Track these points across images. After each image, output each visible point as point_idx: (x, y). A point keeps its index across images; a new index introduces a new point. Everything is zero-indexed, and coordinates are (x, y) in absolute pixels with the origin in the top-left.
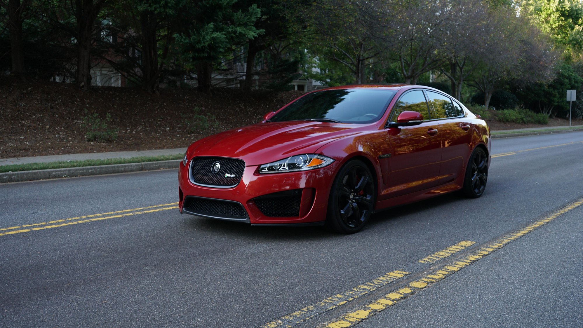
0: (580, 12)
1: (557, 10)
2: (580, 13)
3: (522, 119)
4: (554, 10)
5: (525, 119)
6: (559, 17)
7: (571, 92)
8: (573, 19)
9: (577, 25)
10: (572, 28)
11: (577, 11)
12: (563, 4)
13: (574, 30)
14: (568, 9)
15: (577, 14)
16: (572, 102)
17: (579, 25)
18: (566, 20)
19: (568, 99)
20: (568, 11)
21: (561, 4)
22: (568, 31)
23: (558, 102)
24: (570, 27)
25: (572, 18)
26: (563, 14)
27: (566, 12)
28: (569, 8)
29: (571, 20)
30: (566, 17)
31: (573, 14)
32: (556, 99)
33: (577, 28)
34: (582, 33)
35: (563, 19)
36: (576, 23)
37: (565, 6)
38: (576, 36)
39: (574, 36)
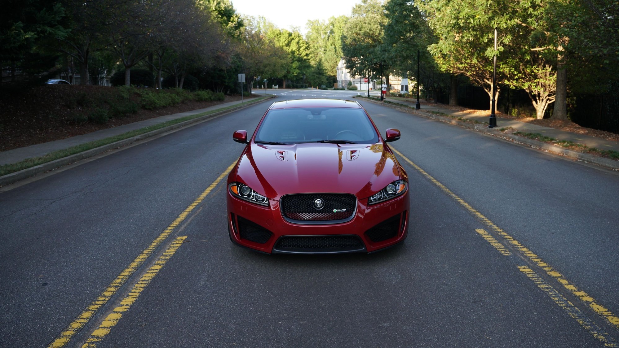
0: (231, 12)
1: (216, 10)
2: (232, 13)
3: (210, 98)
5: (212, 98)
6: (218, 15)
7: (242, 75)
8: (227, 17)
9: (230, 22)
10: (227, 24)
12: (220, 5)
14: (224, 9)
15: (230, 13)
16: (243, 83)
17: (231, 22)
18: (222, 18)
19: (240, 81)
20: (223, 11)
21: (218, 5)
22: (224, 26)
23: (228, 83)
24: (225, 23)
25: (226, 16)
26: (220, 13)
28: (224, 8)
29: (225, 18)
30: (223, 15)
31: (227, 13)
32: (227, 81)
33: (230, 24)
34: (234, 28)
35: (220, 16)
36: (229, 20)
37: (221, 7)
38: (230, 30)
39: (229, 30)
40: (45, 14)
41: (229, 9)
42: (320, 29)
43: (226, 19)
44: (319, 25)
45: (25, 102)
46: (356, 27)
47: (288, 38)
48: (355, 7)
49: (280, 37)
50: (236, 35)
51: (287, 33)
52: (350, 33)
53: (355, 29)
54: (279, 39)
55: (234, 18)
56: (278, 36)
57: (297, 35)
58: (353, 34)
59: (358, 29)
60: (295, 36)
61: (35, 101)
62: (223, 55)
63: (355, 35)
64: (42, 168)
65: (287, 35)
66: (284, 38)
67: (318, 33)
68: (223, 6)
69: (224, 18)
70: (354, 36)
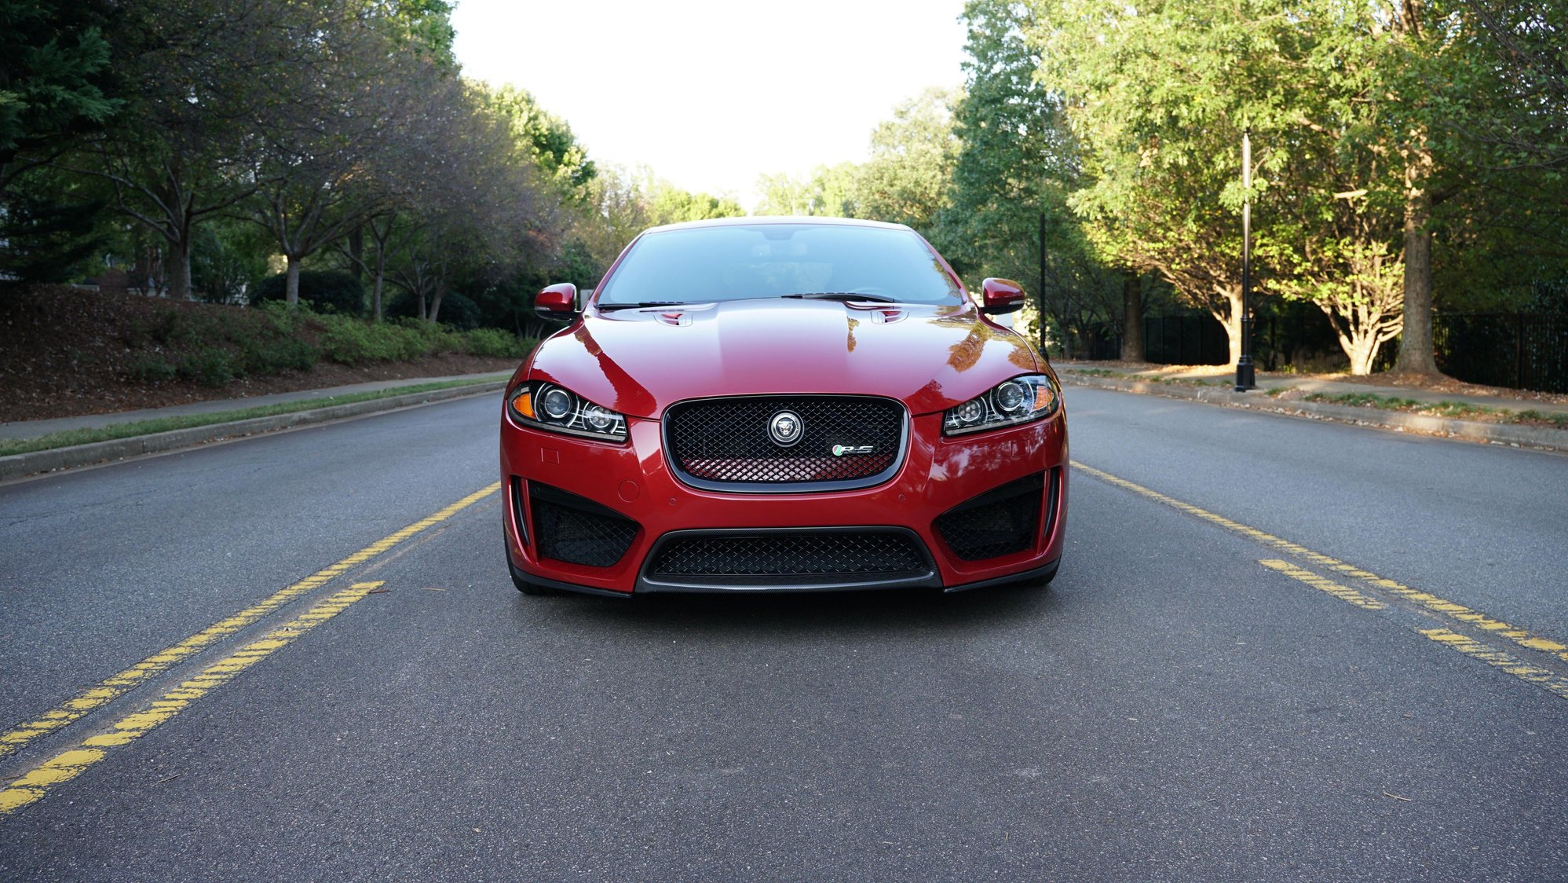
0: (565, 140)
1: (527, 133)
2: (566, 143)
3: (508, 350)
4: (522, 133)
5: (513, 350)
6: (531, 146)
7: (587, 294)
8: (554, 153)
9: (562, 166)
10: (555, 170)
11: (559, 138)
12: (537, 122)
13: (558, 174)
14: (546, 133)
15: (561, 144)
17: (565, 165)
18: (542, 153)
20: (545, 136)
21: (532, 122)
22: (547, 174)
24: (550, 167)
25: (551, 150)
26: (536, 141)
27: (543, 139)
28: (547, 130)
29: (550, 154)
30: (544, 148)
31: (554, 143)
33: (563, 171)
34: (571, 181)
35: (537, 150)
36: (559, 160)
37: (539, 127)
38: (562, 186)
39: (559, 185)
40: (55, 54)
41: (560, 132)
42: (789, 196)
43: (552, 156)
44: (786, 186)
45: (10, 323)
46: (881, 178)
47: (710, 212)
48: (878, 129)
49: (689, 209)
50: (577, 197)
51: (706, 199)
52: (866, 191)
53: (878, 182)
54: (686, 215)
55: (571, 155)
56: (683, 206)
57: (732, 205)
58: (873, 194)
59: (885, 182)
60: (726, 209)
61: (36, 323)
62: (541, 238)
63: (877, 196)
64: (20, 461)
65: (707, 206)
66: (699, 212)
67: (785, 206)
68: (544, 127)
69: (546, 156)
70: (875, 201)
